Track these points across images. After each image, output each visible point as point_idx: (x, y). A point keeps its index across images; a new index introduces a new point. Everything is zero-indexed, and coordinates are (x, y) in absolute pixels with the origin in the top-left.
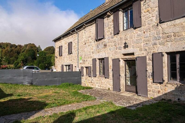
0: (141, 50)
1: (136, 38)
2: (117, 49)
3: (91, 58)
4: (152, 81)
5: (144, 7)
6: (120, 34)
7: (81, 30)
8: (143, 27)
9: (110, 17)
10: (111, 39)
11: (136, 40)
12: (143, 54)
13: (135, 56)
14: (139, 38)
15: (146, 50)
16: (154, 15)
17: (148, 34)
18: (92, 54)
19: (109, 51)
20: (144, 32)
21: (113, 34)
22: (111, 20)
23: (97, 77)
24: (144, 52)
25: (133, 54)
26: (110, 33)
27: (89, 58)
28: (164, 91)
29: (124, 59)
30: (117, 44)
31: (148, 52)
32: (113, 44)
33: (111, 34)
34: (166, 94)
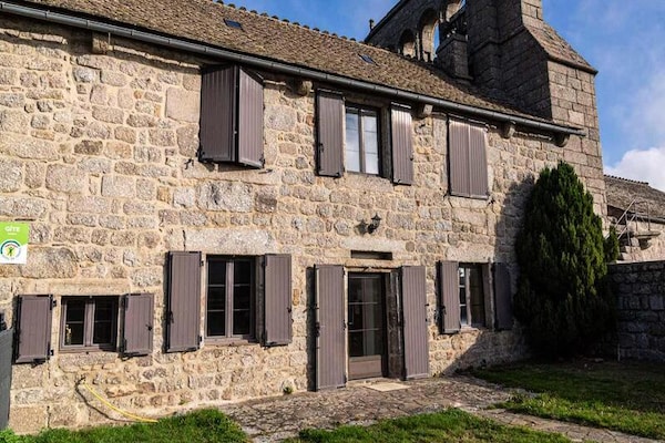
0: (410, 247)
1: (397, 212)
2: (328, 230)
3: (150, 243)
4: (436, 331)
5: (417, 138)
6: (342, 179)
8: (413, 188)
9: (299, 101)
10: (300, 184)
11: (398, 216)
12: (415, 259)
13: (396, 264)
14: (406, 214)
15: (422, 250)
16: (438, 170)
17: (424, 210)
18: (158, 221)
20: (418, 203)
21: (310, 169)
22: (305, 114)
24: (418, 255)
25: (386, 256)
26: (294, 159)
27: (127, 239)
28: (459, 350)
29: (353, 270)
30: (331, 213)
31: (428, 257)
32: (311, 206)
33: (299, 164)
34: (462, 357)
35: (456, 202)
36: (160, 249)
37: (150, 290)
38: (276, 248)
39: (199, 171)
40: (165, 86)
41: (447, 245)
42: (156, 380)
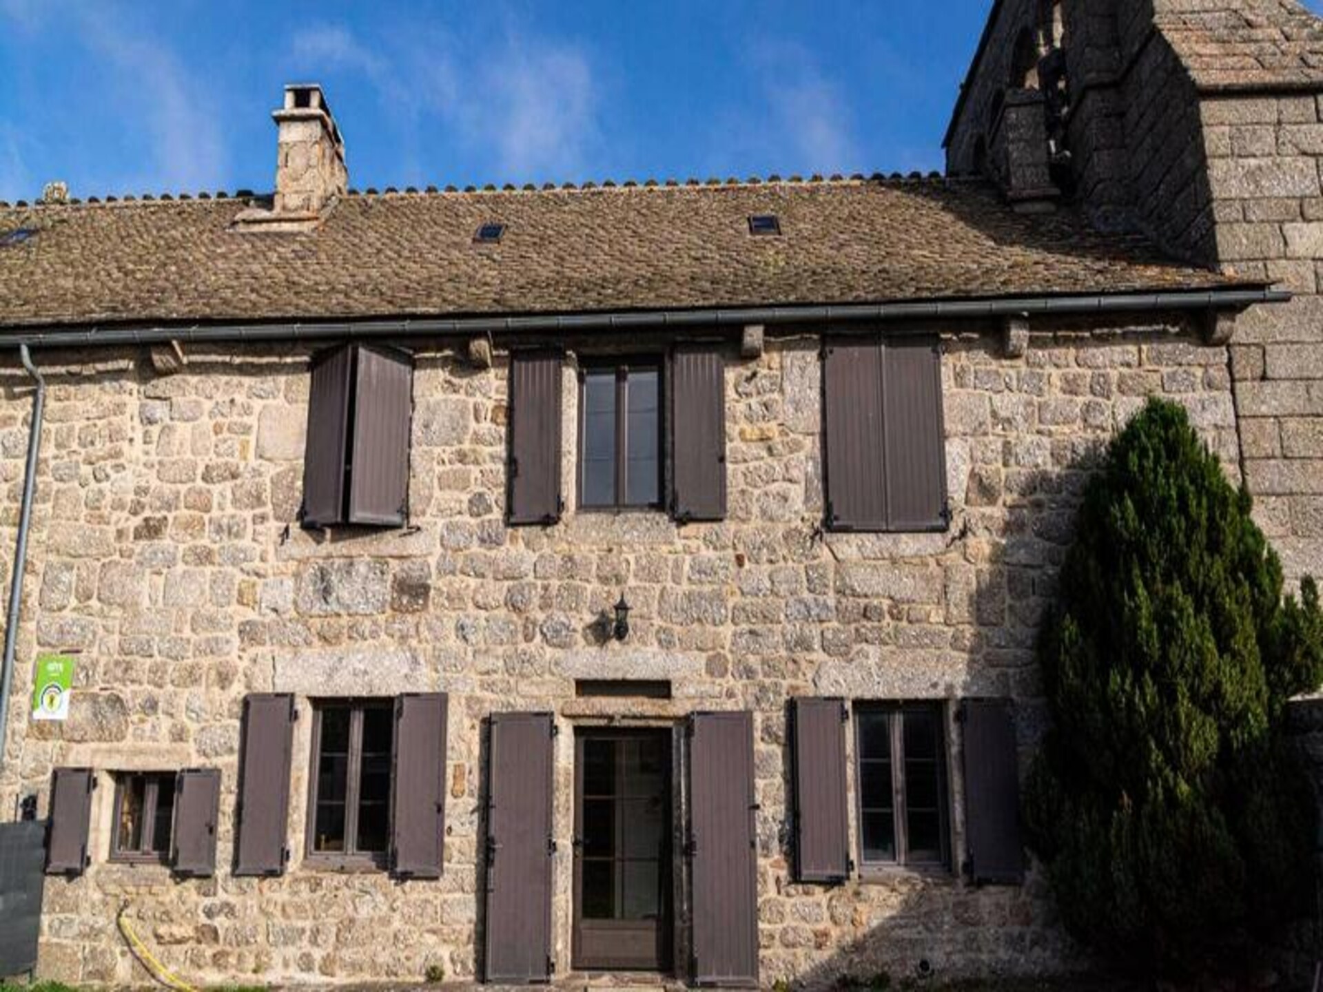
0: (716, 667)
1: (685, 586)
2: (528, 638)
3: (224, 680)
4: (784, 873)
5: (741, 407)
6: (561, 526)
7: (90, 379)
8: (730, 526)
9: (479, 379)
10: (475, 548)
11: (689, 597)
12: (730, 695)
13: (679, 706)
14: (707, 589)
15: (749, 673)
16: (795, 473)
17: (758, 573)
18: (236, 640)
19: (453, 642)
20: (740, 560)
21: (497, 514)
22: (490, 404)
23: (287, 879)
24: (738, 685)
25: (661, 689)
26: (465, 497)
27: (192, 677)
28: (848, 927)
29: (584, 722)
30: (536, 601)
31: (763, 688)
32: (497, 591)
33: (478, 505)
34: (858, 947)
35: (849, 546)
36: (238, 690)
37: (218, 761)
38: (425, 682)
39: (302, 546)
40: (257, 404)
41: (818, 655)
42: (220, 922)
